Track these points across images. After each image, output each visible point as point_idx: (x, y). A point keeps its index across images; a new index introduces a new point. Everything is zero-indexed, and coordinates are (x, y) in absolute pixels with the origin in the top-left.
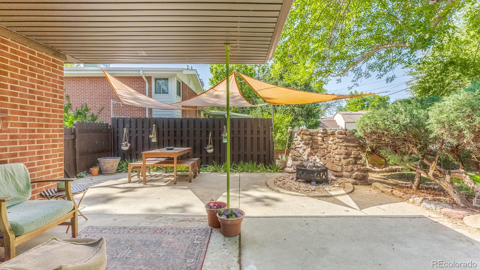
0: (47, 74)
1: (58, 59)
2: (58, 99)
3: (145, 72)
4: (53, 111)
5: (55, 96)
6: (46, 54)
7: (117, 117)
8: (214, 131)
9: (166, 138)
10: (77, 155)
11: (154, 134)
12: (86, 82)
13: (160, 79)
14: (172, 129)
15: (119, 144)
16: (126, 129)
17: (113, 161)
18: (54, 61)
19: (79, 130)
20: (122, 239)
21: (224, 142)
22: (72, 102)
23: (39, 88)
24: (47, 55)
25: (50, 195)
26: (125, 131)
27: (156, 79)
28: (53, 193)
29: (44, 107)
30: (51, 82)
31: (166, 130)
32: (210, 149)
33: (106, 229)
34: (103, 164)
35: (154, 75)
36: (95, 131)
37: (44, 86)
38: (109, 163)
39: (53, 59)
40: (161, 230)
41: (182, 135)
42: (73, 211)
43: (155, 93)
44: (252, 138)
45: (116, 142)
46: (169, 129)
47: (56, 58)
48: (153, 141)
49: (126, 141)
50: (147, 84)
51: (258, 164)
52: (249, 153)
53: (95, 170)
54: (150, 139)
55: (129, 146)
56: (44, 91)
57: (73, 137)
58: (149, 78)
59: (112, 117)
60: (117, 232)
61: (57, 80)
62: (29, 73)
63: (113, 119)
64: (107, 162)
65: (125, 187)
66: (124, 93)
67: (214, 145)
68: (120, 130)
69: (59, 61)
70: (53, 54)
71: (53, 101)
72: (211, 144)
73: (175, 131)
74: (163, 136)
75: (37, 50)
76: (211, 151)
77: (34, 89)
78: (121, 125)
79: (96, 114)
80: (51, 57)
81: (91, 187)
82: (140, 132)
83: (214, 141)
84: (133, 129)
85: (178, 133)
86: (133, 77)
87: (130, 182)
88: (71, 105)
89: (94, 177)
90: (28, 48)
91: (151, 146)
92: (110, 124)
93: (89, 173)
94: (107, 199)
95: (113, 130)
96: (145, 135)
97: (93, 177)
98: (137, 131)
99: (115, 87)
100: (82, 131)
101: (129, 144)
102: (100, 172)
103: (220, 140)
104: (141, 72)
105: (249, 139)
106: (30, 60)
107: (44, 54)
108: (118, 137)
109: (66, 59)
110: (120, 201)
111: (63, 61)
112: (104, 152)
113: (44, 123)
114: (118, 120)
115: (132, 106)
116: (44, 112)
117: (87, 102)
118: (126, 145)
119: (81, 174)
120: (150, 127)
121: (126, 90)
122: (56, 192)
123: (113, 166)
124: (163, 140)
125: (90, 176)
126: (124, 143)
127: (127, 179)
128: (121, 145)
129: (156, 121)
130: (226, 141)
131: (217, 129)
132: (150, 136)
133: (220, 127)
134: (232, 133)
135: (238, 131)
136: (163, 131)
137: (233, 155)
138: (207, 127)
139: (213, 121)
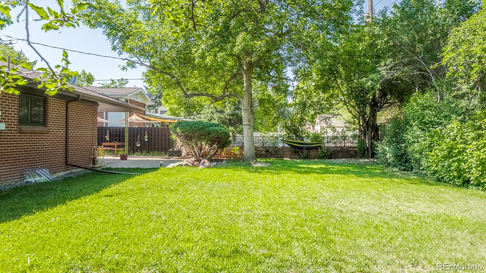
9: (114, 139)
11: (108, 136)
32: (138, 144)
41: (120, 137)
44: (162, 139)
51: (161, 152)
52: (160, 147)
54: (106, 138)
67: (141, 142)
72: (139, 142)
73: (120, 134)
74: (113, 137)
83: (141, 140)
91: (106, 141)
96: (103, 136)
103: (144, 140)
120: (106, 132)
129: (109, 128)
130: (146, 140)
131: (142, 134)
132: (106, 137)
133: (144, 132)
134: (151, 136)
135: (155, 135)
136: (113, 134)
137: (151, 148)
138: (137, 132)
139: (141, 129)
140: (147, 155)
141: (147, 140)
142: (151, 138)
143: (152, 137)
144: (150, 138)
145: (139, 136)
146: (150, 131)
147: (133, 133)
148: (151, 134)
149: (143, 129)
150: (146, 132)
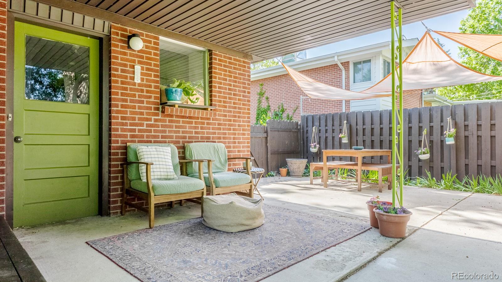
0: (239, 74)
1: (246, 60)
2: (246, 94)
3: (340, 58)
4: (243, 105)
5: (245, 92)
6: (239, 57)
7: (306, 114)
8: (431, 127)
9: (360, 139)
10: (269, 153)
11: (345, 133)
12: (282, 80)
13: (360, 63)
14: (368, 127)
15: (308, 146)
16: (315, 128)
17: (300, 162)
18: (244, 62)
19: (271, 128)
20: (282, 214)
21: (447, 143)
22: (271, 103)
23: (234, 86)
24: (239, 59)
25: (238, 171)
26: (314, 130)
27: (355, 64)
28: (240, 170)
29: (237, 101)
30: (242, 81)
31: (360, 127)
32: (424, 153)
33: (274, 207)
34: (291, 164)
35: (353, 58)
36: (285, 130)
37: (237, 84)
38: (296, 163)
39: (243, 61)
40: (317, 217)
41: (381, 134)
42: (251, 184)
43: (354, 82)
45: (306, 144)
46: (364, 127)
47: (246, 59)
48: (344, 141)
49: (315, 142)
50: (344, 72)
53: (284, 171)
55: (317, 148)
56: (237, 89)
57: (265, 135)
58: (346, 64)
59: (301, 115)
60: (281, 210)
61: (246, 78)
62: (228, 75)
63: (303, 117)
64: (294, 162)
65: (304, 187)
66: (304, 84)
67: (431, 148)
68: (309, 129)
69: (248, 62)
70: (243, 57)
71: (243, 96)
72: (425, 146)
73: (372, 129)
74: (357, 136)
75: (233, 56)
76: (426, 157)
77: (231, 87)
78: (310, 124)
79: (291, 114)
80: (242, 60)
82: (330, 131)
83: (431, 142)
84: (323, 128)
85: (377, 131)
86: (327, 66)
87: (311, 184)
89: (283, 177)
90: (228, 56)
92: (299, 123)
93: (279, 173)
94: (285, 192)
95: (303, 129)
96: (335, 134)
97: (280, 177)
98: (326, 130)
99: (296, 79)
100: (274, 130)
101: (318, 146)
102: (288, 174)
103: (442, 141)
104: (336, 58)
106: (229, 65)
107: (237, 58)
108: (307, 137)
109: (252, 59)
110: (294, 194)
111: (250, 61)
112: (293, 153)
113: (237, 115)
114: (307, 118)
115: (318, 99)
116: (237, 106)
117: (283, 102)
118: (315, 146)
119: (271, 173)
120: (341, 124)
121: (305, 80)
122: (242, 170)
123: (299, 168)
124: (357, 141)
125: (280, 176)
126: (312, 144)
127: (309, 182)
128: (310, 146)
129: (348, 116)
130: (450, 141)
131: (436, 124)
132: (341, 136)
133: (443, 120)
134: (466, 129)
135: (478, 125)
136: (357, 129)
137: (467, 165)
138: (420, 122)
139: (430, 112)
141: (453, 142)
142: (466, 137)
143: (467, 133)
144: (462, 134)
145: (425, 132)
146: (460, 118)
147: (408, 125)
148: (463, 123)
149: (437, 112)
150: (450, 119)
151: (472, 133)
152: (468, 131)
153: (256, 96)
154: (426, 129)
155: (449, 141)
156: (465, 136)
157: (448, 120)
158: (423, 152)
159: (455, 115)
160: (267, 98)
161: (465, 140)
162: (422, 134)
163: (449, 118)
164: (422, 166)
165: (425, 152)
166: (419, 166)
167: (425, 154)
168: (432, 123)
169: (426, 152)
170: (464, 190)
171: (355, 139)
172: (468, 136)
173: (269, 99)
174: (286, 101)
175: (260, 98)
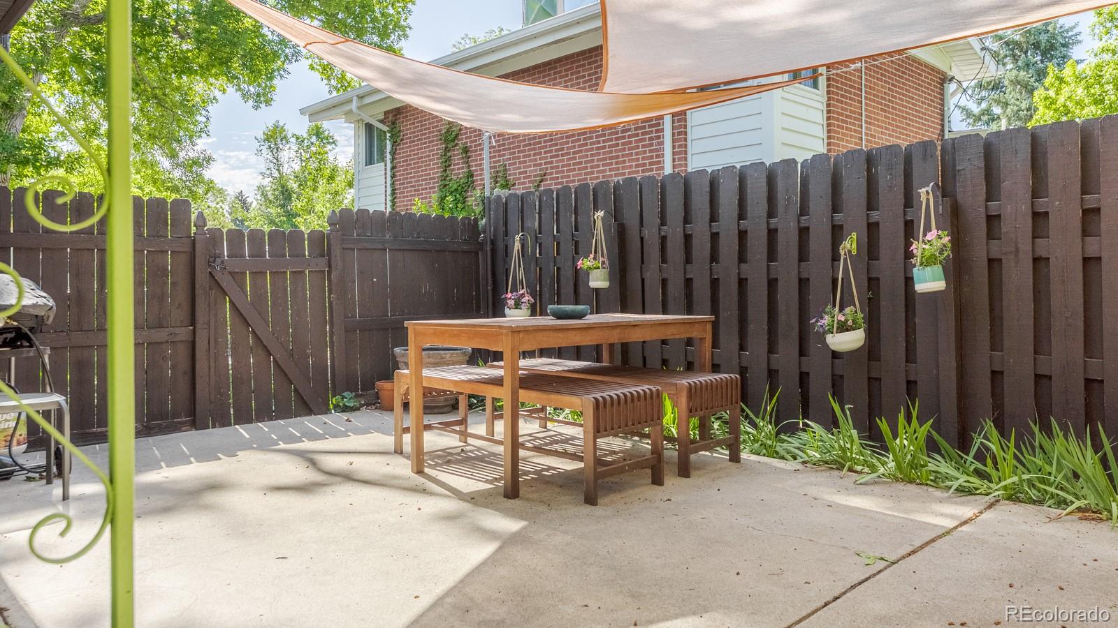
8: (872, 228)
11: (599, 255)
19: (344, 240)
21: (921, 288)
26: (517, 245)
31: (652, 235)
32: (843, 328)
36: (416, 247)
41: (714, 257)
46: (664, 230)
48: (594, 284)
54: (579, 277)
57: (321, 264)
63: (493, 203)
67: (874, 305)
68: (511, 242)
72: (848, 301)
73: (688, 238)
74: (642, 262)
76: (849, 341)
78: (513, 221)
81: (282, 446)
82: (565, 247)
83: (871, 283)
84: (546, 238)
88: (472, 176)
95: (492, 243)
98: (558, 246)
103: (909, 281)
105: (1018, 277)
108: (507, 271)
114: (507, 204)
119: (342, 398)
130: (929, 281)
131: (889, 215)
132: (585, 263)
133: (909, 200)
134: (992, 234)
135: (1037, 216)
136: (642, 239)
137: (996, 375)
138: (835, 209)
139: (869, 170)
140: (937, 481)
141: (940, 285)
142: (994, 264)
143: (996, 249)
144: (979, 251)
145: (849, 245)
146: (971, 190)
147: (799, 222)
148: (983, 210)
149: (890, 168)
150: (927, 192)
151: (1013, 249)
152: (1000, 239)
153: (437, 145)
154: (854, 235)
155: (926, 282)
156: (990, 261)
157: (923, 198)
158: (839, 321)
159: (954, 177)
160: (466, 150)
161: (989, 277)
162: (840, 255)
163: (924, 190)
164: (842, 377)
165: (847, 320)
166: (833, 375)
167: (848, 330)
168: (876, 213)
169: (850, 323)
170: (957, 490)
171: (638, 274)
172: (1000, 260)
173: (469, 154)
174: (514, 158)
175: (447, 150)
